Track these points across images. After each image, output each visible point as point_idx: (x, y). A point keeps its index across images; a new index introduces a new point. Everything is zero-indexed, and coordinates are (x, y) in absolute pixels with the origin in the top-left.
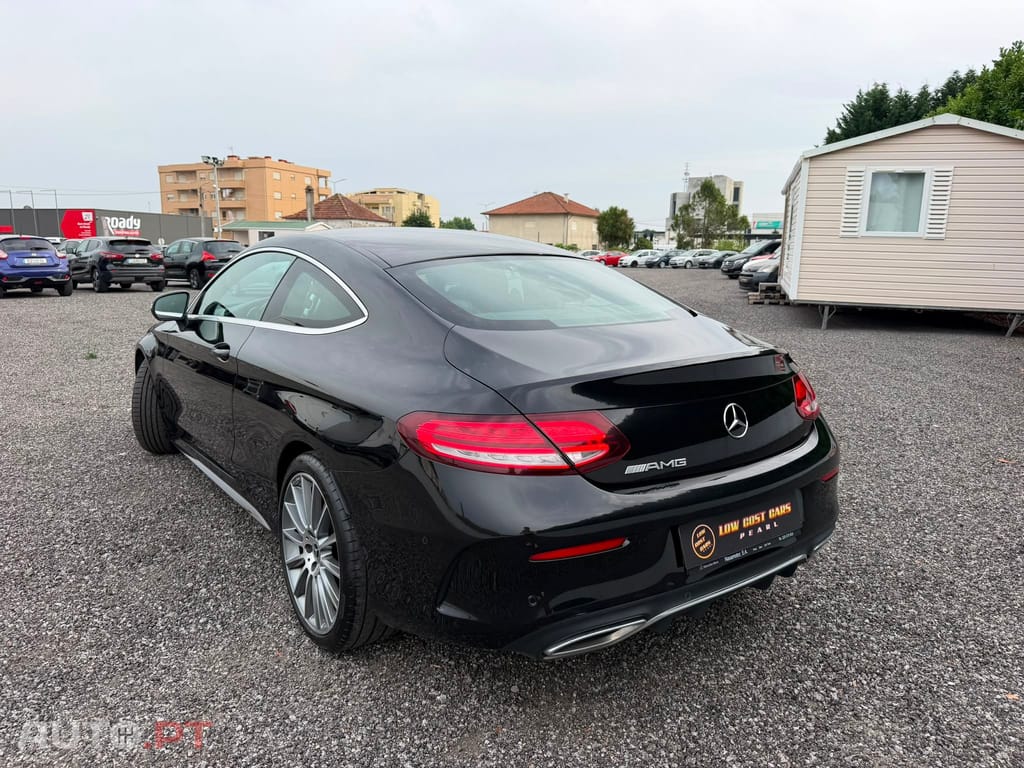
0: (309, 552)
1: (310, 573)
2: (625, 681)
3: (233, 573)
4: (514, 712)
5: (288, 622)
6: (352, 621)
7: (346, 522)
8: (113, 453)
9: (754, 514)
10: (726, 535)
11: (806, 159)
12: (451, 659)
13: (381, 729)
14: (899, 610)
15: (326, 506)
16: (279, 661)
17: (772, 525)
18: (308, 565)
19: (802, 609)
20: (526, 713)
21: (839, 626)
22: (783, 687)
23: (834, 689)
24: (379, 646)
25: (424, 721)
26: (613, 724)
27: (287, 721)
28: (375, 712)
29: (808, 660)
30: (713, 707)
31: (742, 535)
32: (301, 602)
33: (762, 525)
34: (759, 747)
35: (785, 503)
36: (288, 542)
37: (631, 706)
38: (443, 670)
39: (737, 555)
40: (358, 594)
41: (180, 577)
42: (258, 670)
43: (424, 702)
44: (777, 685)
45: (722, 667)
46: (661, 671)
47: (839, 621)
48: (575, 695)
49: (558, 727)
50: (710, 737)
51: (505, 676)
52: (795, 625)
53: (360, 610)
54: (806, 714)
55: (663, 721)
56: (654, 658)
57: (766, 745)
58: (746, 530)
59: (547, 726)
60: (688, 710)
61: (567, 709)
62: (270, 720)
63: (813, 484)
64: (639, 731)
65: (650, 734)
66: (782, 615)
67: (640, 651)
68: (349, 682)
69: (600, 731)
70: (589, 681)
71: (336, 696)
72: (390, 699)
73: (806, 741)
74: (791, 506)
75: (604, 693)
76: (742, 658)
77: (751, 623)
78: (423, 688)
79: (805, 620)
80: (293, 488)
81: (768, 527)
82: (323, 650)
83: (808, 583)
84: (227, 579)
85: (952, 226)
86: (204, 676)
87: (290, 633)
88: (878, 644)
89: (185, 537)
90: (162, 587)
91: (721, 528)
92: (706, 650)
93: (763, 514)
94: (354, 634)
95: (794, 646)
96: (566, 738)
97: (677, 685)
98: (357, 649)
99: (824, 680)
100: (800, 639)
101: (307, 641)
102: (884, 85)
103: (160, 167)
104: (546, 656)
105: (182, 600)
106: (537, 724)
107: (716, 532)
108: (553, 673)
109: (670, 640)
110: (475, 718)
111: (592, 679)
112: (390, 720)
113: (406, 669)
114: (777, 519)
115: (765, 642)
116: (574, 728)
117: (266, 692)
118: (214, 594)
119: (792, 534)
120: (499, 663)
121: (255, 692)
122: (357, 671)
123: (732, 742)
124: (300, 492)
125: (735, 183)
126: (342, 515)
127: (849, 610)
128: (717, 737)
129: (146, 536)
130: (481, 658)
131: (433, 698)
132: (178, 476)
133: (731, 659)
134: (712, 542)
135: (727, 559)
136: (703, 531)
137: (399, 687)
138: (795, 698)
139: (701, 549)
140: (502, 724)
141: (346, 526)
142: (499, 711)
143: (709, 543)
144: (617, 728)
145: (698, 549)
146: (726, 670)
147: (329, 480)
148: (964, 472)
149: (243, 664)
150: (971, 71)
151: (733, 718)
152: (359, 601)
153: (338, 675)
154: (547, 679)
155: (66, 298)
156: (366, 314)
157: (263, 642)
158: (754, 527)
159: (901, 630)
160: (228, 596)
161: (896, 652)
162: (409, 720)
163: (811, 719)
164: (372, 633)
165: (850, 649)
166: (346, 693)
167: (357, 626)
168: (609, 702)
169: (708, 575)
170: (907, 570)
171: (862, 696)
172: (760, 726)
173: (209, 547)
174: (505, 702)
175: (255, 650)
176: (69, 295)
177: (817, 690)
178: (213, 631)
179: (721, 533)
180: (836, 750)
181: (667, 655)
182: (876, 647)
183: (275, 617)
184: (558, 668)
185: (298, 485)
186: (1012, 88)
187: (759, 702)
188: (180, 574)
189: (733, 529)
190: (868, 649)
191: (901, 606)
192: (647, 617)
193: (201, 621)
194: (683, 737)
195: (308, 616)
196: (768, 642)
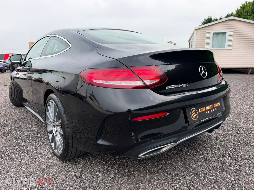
0: (54, 127)
1: (55, 134)
2: (164, 166)
3: (34, 137)
4: (127, 179)
5: (50, 152)
6: (68, 149)
7: (64, 114)
8: (5, 107)
9: (209, 105)
10: (201, 112)
11: (195, 30)
12: (104, 161)
13: (79, 187)
14: (248, 140)
15: (58, 110)
16: (44, 165)
17: (215, 110)
18: (54, 132)
19: (217, 141)
20: (131, 179)
21: (231, 146)
22: (219, 166)
23: (236, 165)
24: (79, 158)
25: (94, 184)
26: (162, 181)
27: (44, 186)
28: (77, 181)
29: (224, 156)
30: (197, 174)
31: (206, 112)
32: (53, 144)
33: (212, 109)
34: (216, 187)
35: (218, 102)
36: (48, 125)
37: (168, 175)
38: (101, 165)
39: (205, 119)
40: (69, 139)
41: (16, 139)
42: (37, 168)
43: (94, 177)
44: (216, 165)
45: (197, 160)
46: (176, 162)
47: (230, 144)
48: (148, 172)
49: (143, 184)
50: (198, 185)
51: (123, 166)
52: (216, 146)
53: (70, 145)
54: (229, 174)
55: (180, 180)
56: (173, 158)
57: (219, 186)
58: (207, 111)
59: (139, 183)
60: (188, 175)
61: (145, 177)
62: (37, 186)
63: (226, 96)
64: (172, 183)
65: (176, 185)
66: (211, 143)
67: (168, 156)
68: (68, 171)
69: (158, 184)
70: (152, 167)
71: (63, 176)
72: (82, 176)
73: (233, 184)
74: (220, 103)
75: (158, 170)
76: (202, 157)
77: (202, 146)
78: (94, 172)
79: (219, 144)
80: (48, 106)
81: (214, 110)
82: (60, 161)
83: (217, 133)
84: (32, 139)
85: (234, 46)
86: (17, 171)
87: (50, 155)
88: (245, 150)
89: (21, 128)
90: (10, 142)
91: (200, 109)
92: (190, 155)
93: (212, 105)
94: (69, 154)
95: (218, 152)
96: (146, 188)
97: (182, 167)
98: (72, 159)
99: (232, 163)
100: (220, 150)
101: (55, 157)
102: (211, 17)
103: (29, 43)
104: (139, 157)
105: (15, 146)
106: (135, 183)
107: (198, 111)
108: (139, 164)
109: (177, 152)
110: (113, 181)
111: (153, 166)
112: (82, 184)
113: (88, 165)
114: (216, 107)
115: (208, 151)
116: (149, 183)
117: (38, 175)
118: (27, 144)
119: (220, 113)
120: (121, 162)
121: (34, 176)
122: (71, 166)
123: (207, 186)
124: (50, 107)
125: (174, 43)
126: (63, 112)
127: (232, 140)
128: (201, 184)
129: (8, 128)
130: (114, 160)
131: (97, 175)
132: (23, 112)
133: (199, 157)
134: (197, 115)
135: (202, 121)
136: (194, 111)
137: (86, 172)
138: (224, 169)
139: (194, 117)
140: (123, 183)
141: (64, 116)
142: (121, 179)
143: (196, 115)
144: (164, 183)
145: (193, 117)
146: (198, 161)
147: (58, 101)
148: (251, 103)
149: (32, 166)
150: (232, 13)
151: (205, 177)
152: (70, 142)
153: (65, 169)
154: (138, 166)
155: (3, 74)
156: (70, 45)
157: (40, 159)
158: (210, 110)
159: (251, 146)
160: (31, 145)
161: (252, 153)
162: (89, 183)
163: (232, 176)
164: (76, 153)
165: (237, 152)
166: (66, 175)
167: (70, 151)
168: (160, 173)
169: (196, 126)
170: (246, 128)
171: (247, 167)
172: (215, 180)
173: (28, 130)
174: (123, 175)
175: (37, 161)
176: (4, 73)
177: (231, 166)
178: (23, 156)
179: (200, 111)
180: (244, 187)
181: (177, 157)
182: (245, 151)
183: (46, 150)
184: (141, 163)
185: (49, 105)
186: (246, 13)
187: (212, 171)
188: (17, 139)
189: (203, 110)
190: (243, 152)
191: (248, 139)
192: (176, 142)
193: (20, 153)
194: (188, 185)
195: (55, 149)
196: (209, 151)
